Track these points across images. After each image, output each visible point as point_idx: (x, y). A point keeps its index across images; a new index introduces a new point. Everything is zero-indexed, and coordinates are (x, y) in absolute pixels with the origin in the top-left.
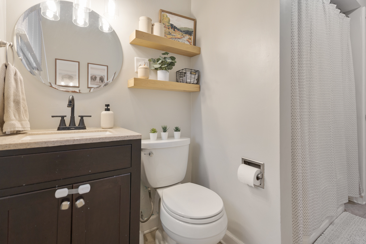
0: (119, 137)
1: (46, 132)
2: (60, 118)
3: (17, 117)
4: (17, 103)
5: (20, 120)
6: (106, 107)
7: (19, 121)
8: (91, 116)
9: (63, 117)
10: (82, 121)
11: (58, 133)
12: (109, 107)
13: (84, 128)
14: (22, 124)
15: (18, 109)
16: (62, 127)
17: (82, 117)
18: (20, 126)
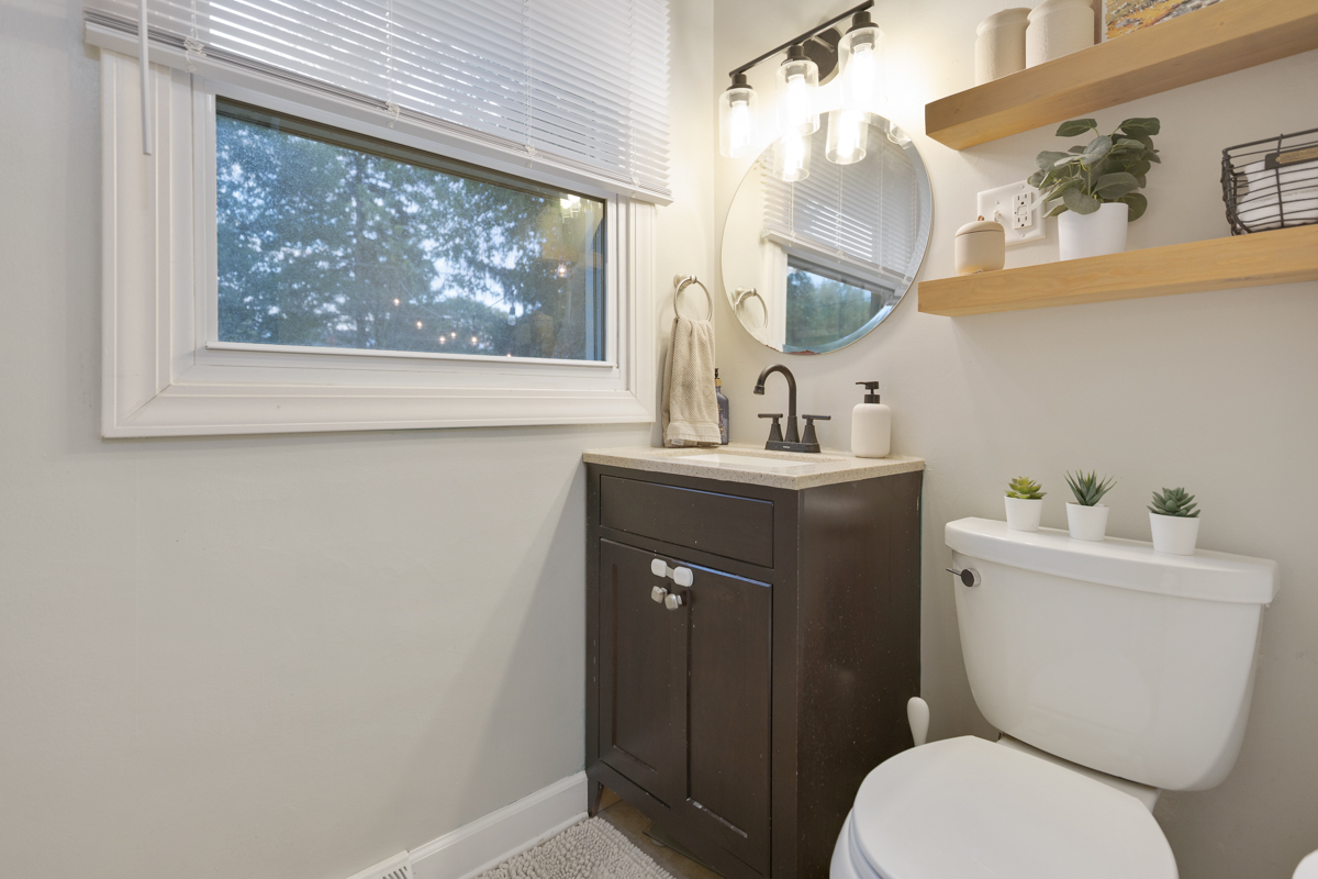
0: (743, 472)
1: (740, 450)
2: (771, 420)
3: (687, 414)
4: (688, 387)
5: (693, 421)
6: (869, 392)
7: (690, 422)
8: (829, 418)
9: (776, 418)
10: (810, 429)
11: (766, 456)
12: (876, 392)
13: (816, 450)
14: (695, 429)
15: (689, 401)
16: (775, 442)
17: (810, 419)
18: (692, 432)
